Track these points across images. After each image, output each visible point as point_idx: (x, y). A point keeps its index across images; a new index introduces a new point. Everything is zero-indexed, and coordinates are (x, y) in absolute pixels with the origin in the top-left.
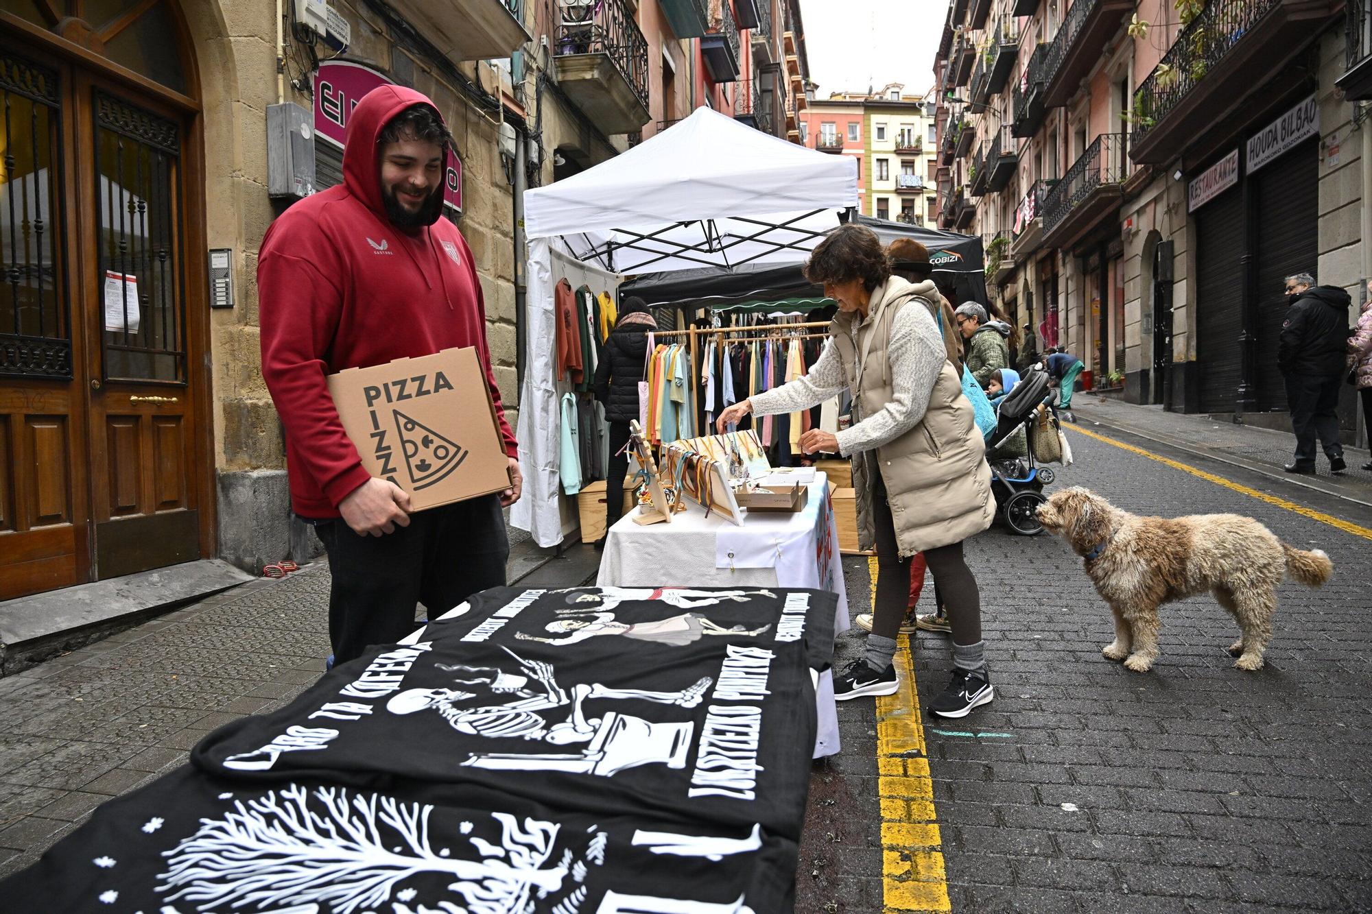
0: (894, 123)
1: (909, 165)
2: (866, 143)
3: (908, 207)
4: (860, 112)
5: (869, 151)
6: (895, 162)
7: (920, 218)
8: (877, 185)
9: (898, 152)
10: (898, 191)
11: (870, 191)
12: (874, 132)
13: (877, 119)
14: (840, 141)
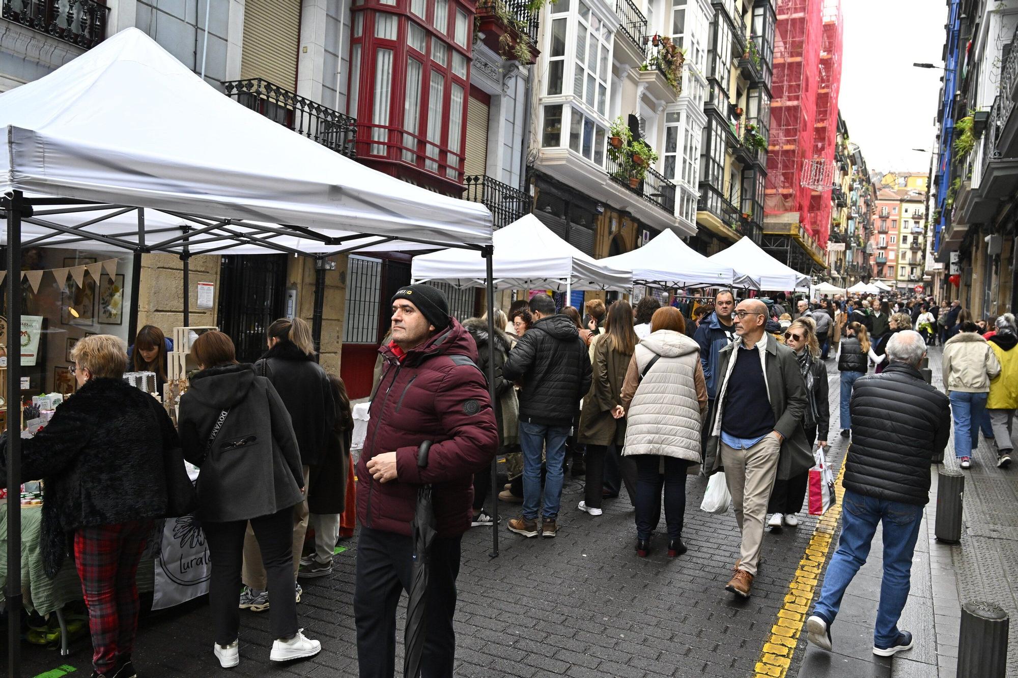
0: (912, 207)
1: (917, 223)
2: (900, 214)
3: (916, 239)
4: (899, 202)
5: (901, 218)
6: (912, 222)
7: (920, 244)
8: (903, 230)
9: (913, 218)
10: (912, 233)
11: (900, 233)
12: (903, 210)
13: (905, 205)
14: (888, 213)
